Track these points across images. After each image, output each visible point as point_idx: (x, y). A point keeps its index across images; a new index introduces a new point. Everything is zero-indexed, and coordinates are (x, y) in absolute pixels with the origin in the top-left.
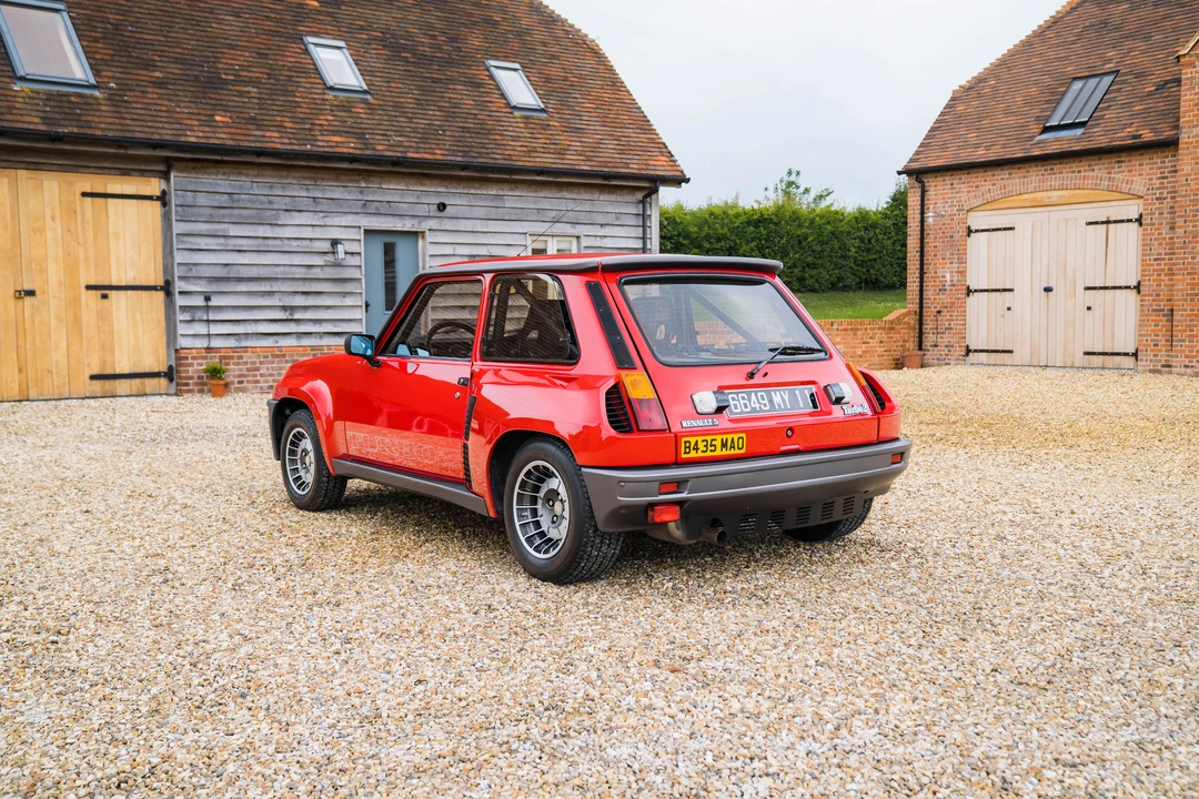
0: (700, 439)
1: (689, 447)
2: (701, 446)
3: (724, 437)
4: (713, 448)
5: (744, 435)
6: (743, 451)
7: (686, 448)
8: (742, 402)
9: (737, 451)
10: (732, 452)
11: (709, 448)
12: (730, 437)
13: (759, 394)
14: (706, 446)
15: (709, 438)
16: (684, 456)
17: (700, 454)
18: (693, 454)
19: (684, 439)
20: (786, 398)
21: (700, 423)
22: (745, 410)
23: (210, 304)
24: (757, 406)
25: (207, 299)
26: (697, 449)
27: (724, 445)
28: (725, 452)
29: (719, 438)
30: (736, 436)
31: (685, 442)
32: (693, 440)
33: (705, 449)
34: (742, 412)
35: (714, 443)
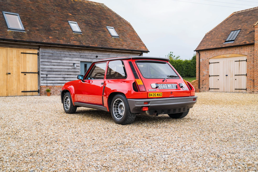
1: (150, 95)
3: (158, 93)
5: (162, 93)
6: (162, 96)
8: (161, 86)
9: (160, 96)
13: (165, 85)
15: (154, 93)
16: (149, 97)
17: (152, 97)
19: (149, 93)
20: (171, 86)
21: (152, 90)
23: (47, 76)
24: (165, 87)
25: (47, 75)
27: (158, 95)
29: (156, 93)
30: (160, 93)
32: (151, 93)
33: (153, 95)
34: (161, 88)
35: (155, 94)
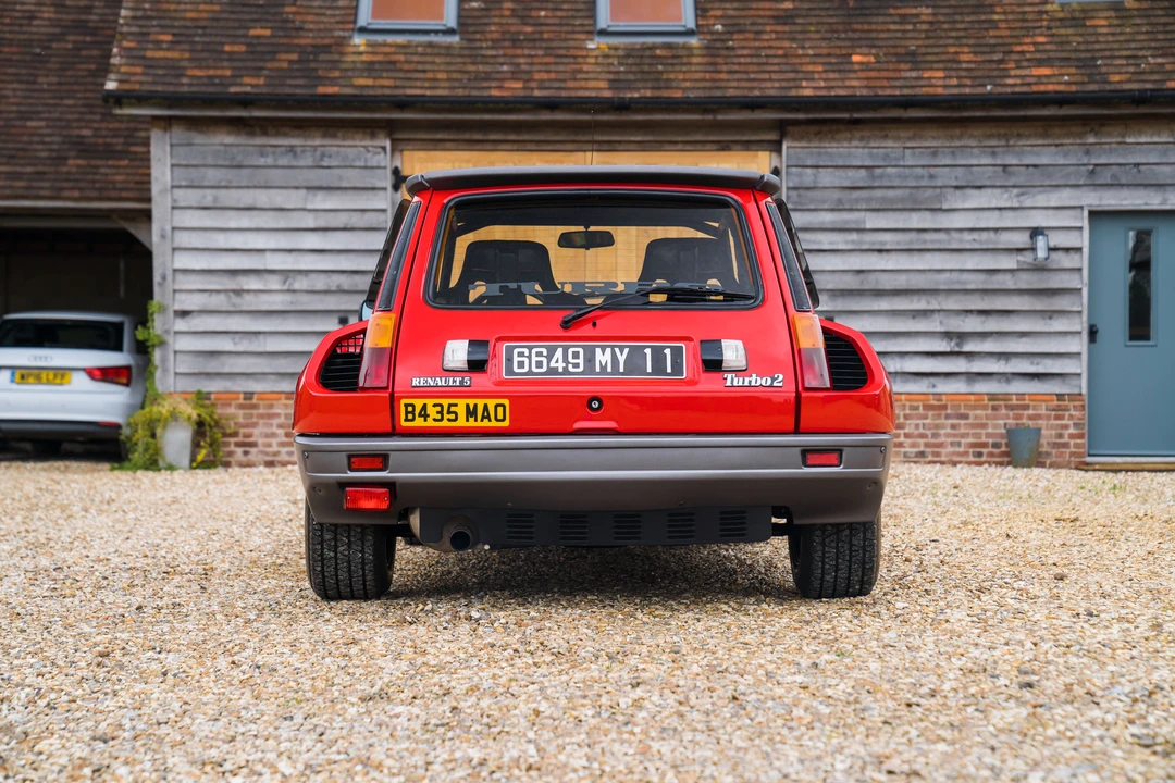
0: (431, 403)
1: (413, 412)
2: (432, 412)
3: (471, 402)
4: (452, 416)
5: (506, 402)
6: (506, 424)
7: (407, 413)
8: (535, 359)
9: (494, 424)
10: (486, 423)
11: (446, 416)
12: (481, 403)
13: (571, 351)
14: (441, 413)
15: (445, 402)
16: (404, 424)
17: (430, 423)
18: (419, 422)
19: (403, 402)
20: (622, 359)
21: (441, 382)
22: (535, 370)
24: (561, 366)
26: (426, 416)
27: (471, 413)
28: (472, 423)
29: (462, 403)
30: (491, 403)
31: (406, 406)
32: (419, 403)
33: (439, 416)
34: (530, 372)
35: (453, 409)
